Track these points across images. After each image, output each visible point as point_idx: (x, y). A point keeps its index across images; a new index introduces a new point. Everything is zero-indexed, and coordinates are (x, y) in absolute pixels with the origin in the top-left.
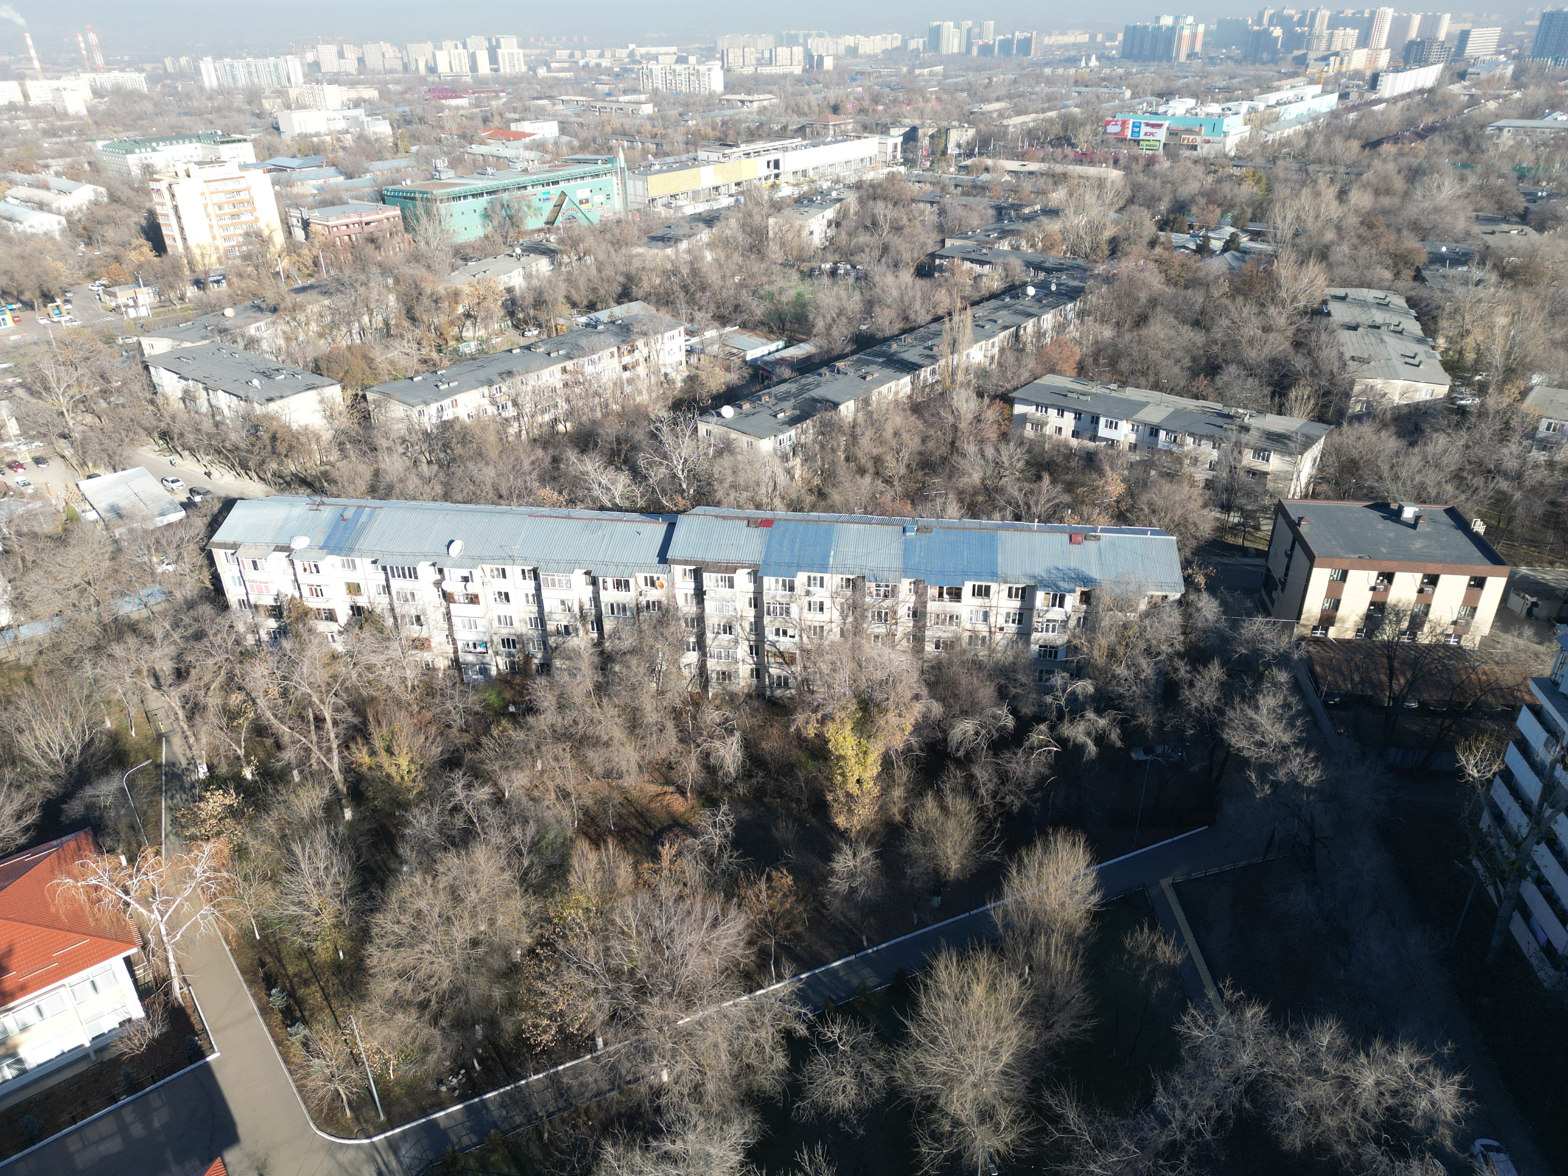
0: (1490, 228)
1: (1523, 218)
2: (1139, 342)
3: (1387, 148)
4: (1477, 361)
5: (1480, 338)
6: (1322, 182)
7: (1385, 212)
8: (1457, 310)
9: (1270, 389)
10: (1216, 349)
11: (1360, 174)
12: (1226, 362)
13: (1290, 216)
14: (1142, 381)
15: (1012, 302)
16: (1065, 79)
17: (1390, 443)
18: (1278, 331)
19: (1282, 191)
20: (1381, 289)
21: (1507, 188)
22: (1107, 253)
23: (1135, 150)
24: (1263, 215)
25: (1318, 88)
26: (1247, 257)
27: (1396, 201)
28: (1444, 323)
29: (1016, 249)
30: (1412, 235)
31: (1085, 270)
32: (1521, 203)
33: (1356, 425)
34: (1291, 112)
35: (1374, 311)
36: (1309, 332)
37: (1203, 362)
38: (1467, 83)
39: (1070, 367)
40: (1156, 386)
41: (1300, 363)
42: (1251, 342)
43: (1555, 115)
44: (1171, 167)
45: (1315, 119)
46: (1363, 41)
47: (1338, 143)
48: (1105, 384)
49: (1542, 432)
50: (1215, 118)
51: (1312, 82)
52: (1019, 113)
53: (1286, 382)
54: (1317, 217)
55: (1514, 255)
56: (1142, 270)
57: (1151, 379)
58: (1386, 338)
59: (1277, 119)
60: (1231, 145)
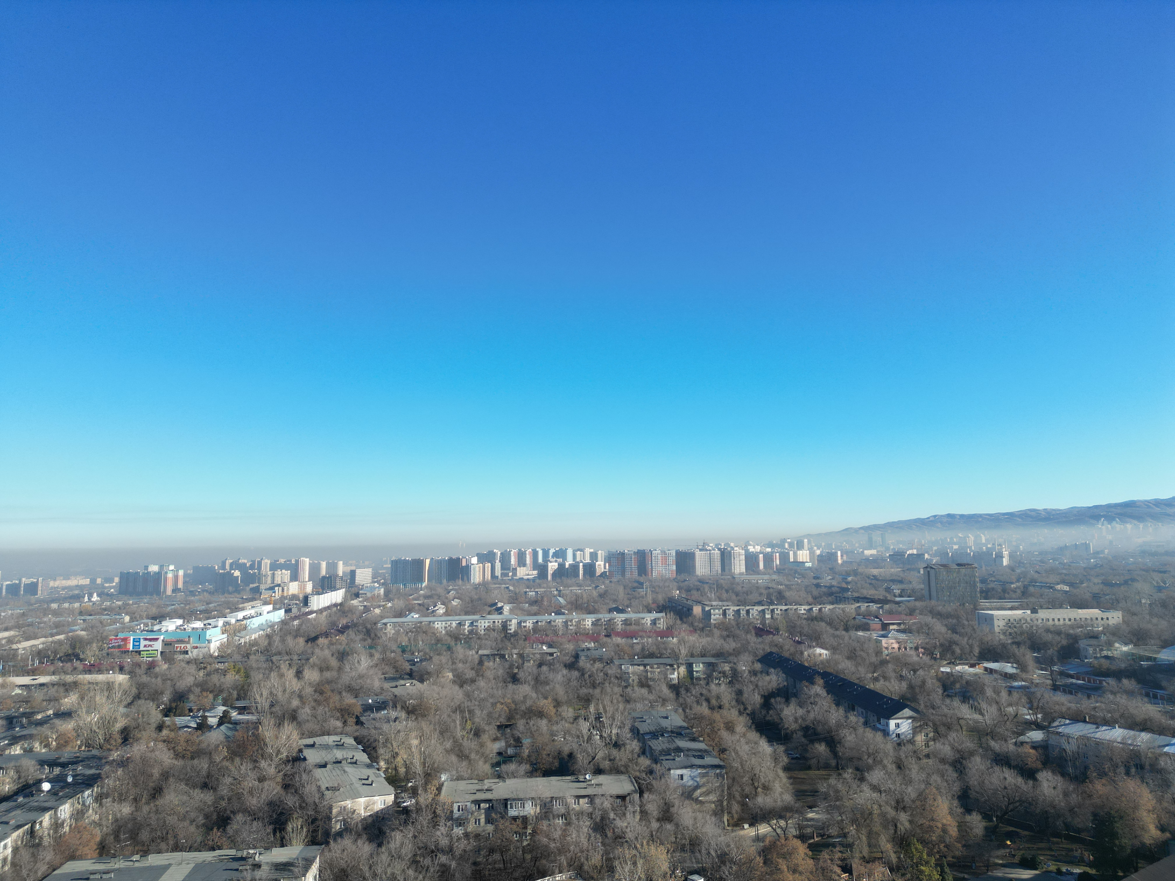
0: (394, 684)
1: (411, 675)
2: (157, 812)
3: (322, 641)
4: (407, 773)
5: (405, 757)
6: (284, 667)
7: (329, 682)
8: (387, 740)
9: (271, 827)
10: (224, 804)
11: (308, 659)
12: (234, 813)
13: (265, 693)
14: (163, 846)
15: (26, 800)
16: (71, 612)
17: (365, 848)
18: (270, 779)
19: (257, 677)
20: (336, 734)
21: (397, 659)
22: (120, 741)
23: (137, 658)
24: (246, 695)
25: (270, 607)
26: (238, 727)
27: (334, 674)
28: (381, 751)
29: (29, 751)
30: (349, 695)
31: (100, 759)
32: (407, 667)
33: (339, 840)
34: (255, 623)
35: (335, 751)
36: (293, 775)
37: (215, 817)
38: (361, 599)
39: (91, 850)
40: (177, 848)
41: (291, 801)
42: (251, 792)
43: (412, 614)
44: (169, 668)
45: (272, 626)
46: (295, 577)
47: (290, 641)
48: (127, 858)
49: (456, 814)
50: (200, 631)
51: (266, 603)
52: (27, 639)
53: (283, 818)
54: (284, 691)
55: (412, 699)
56: (153, 751)
57: (171, 842)
58: (347, 769)
59: (245, 628)
60: (214, 647)
